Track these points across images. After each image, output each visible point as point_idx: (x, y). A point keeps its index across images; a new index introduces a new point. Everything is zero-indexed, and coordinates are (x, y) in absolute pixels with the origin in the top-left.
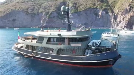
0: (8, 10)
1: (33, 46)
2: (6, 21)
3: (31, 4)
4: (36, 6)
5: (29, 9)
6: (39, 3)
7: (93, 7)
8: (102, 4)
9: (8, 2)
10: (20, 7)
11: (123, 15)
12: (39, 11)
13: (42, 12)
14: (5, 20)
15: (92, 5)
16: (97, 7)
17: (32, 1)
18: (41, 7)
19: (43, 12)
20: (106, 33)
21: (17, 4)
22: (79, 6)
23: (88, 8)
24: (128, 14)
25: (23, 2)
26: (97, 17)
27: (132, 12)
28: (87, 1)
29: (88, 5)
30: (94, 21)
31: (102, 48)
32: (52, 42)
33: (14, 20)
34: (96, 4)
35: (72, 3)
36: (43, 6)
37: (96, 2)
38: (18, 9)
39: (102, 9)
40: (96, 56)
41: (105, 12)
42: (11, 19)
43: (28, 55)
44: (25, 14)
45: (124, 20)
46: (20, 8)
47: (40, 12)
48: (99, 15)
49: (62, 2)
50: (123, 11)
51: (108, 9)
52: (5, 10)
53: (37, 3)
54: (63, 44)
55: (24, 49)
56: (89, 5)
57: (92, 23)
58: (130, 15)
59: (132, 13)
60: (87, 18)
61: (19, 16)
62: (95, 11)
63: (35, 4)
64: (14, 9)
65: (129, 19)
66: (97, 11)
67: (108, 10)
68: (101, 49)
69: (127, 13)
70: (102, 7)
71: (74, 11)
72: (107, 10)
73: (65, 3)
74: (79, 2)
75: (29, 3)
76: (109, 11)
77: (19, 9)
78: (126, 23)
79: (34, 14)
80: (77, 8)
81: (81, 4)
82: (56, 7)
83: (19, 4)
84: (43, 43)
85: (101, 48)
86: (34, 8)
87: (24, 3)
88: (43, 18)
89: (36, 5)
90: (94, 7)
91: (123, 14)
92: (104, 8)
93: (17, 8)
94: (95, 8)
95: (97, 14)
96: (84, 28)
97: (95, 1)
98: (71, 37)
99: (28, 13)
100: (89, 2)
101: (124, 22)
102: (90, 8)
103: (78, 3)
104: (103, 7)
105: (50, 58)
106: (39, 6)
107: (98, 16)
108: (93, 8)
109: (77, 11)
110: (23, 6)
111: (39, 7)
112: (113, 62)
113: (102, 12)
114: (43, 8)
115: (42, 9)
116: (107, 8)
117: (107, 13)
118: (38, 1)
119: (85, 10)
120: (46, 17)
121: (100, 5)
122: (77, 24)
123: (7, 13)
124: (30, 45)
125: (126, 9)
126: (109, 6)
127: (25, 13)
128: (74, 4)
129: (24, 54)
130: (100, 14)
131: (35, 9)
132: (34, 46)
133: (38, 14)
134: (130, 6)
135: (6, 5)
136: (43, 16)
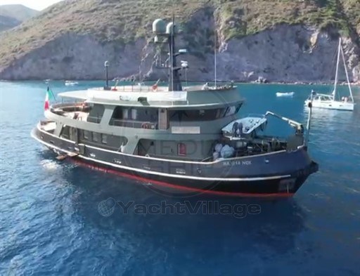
0: (54, 33)
1: (79, 130)
2: (47, 61)
3: (115, 14)
4: (127, 21)
5: (109, 30)
6: (137, 12)
7: (290, 20)
8: (319, 9)
9: (56, 11)
10: (84, 25)
12: (135, 34)
13: (143, 38)
14: (44, 58)
15: (287, 15)
16: (305, 21)
17: (117, 8)
18: (143, 22)
19: (146, 38)
20: (317, 98)
21: (76, 15)
22: (250, 20)
23: (277, 24)
25: (93, 11)
26: (304, 48)
28: (274, 3)
29: (278, 16)
30: (294, 63)
31: (262, 143)
32: (125, 119)
33: (68, 60)
34: (302, 11)
35: (229, 9)
36: (146, 20)
37: (303, 4)
38: (78, 30)
39: (320, 26)
40: (239, 163)
41: (329, 34)
42: (59, 57)
43: (66, 153)
44: (97, 43)
46: (85, 27)
47: (138, 38)
48: (311, 43)
49: (202, 9)
51: (339, 24)
52: (46, 32)
53: (131, 11)
54: (153, 127)
55: (58, 137)
56: (281, 13)
57: (288, 67)
60: (274, 54)
61: (82, 49)
62: (297, 33)
63: (124, 16)
64: (68, 29)
66: (303, 31)
67: (340, 27)
68: (260, 145)
70: (319, 21)
71: (235, 33)
72: (335, 27)
73: (210, 10)
74: (249, 7)
75: (109, 12)
76: (340, 32)
77: (80, 30)
79: (122, 42)
80: (243, 24)
81: (256, 13)
82: (183, 23)
83: (82, 16)
84: (101, 122)
85: (259, 142)
86: (122, 25)
87: (95, 13)
88: (147, 55)
89: (128, 18)
90: (296, 22)
92: (325, 22)
93: (76, 26)
94: (297, 24)
95: (303, 42)
96: (261, 81)
97: (298, 2)
98: (172, 106)
99: (103, 41)
100: (281, 6)
102: (282, 23)
103: (248, 9)
104: (322, 20)
105: (118, 164)
106: (136, 20)
107: (307, 48)
108: (291, 23)
109: (243, 34)
110: (92, 21)
111: (135, 22)
112: (290, 183)
113: (319, 36)
114: (146, 25)
115: (145, 28)
116: (334, 23)
117: (335, 37)
118: (135, 8)
119: (267, 29)
120: (155, 51)
121: (315, 13)
122: (243, 71)
123: (51, 39)
124: (73, 128)
126: (343, 16)
127: (96, 40)
128: (235, 12)
129: (57, 150)
130: (313, 39)
131: (125, 29)
132: (83, 130)
133: (132, 43)
135: (50, 18)
136: (146, 47)
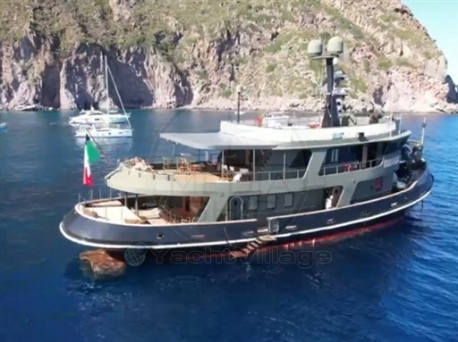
11: (22, 58)
24: (34, 56)
27: (46, 50)
45: (27, 79)
50: (17, 44)
58: (41, 62)
59: (47, 55)
65: (41, 74)
69: (32, 54)
78: (37, 89)
91: (19, 55)
101: (29, 86)
125: (26, 39)
134: (36, 31)
